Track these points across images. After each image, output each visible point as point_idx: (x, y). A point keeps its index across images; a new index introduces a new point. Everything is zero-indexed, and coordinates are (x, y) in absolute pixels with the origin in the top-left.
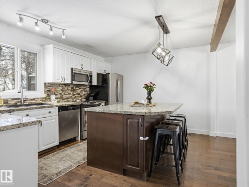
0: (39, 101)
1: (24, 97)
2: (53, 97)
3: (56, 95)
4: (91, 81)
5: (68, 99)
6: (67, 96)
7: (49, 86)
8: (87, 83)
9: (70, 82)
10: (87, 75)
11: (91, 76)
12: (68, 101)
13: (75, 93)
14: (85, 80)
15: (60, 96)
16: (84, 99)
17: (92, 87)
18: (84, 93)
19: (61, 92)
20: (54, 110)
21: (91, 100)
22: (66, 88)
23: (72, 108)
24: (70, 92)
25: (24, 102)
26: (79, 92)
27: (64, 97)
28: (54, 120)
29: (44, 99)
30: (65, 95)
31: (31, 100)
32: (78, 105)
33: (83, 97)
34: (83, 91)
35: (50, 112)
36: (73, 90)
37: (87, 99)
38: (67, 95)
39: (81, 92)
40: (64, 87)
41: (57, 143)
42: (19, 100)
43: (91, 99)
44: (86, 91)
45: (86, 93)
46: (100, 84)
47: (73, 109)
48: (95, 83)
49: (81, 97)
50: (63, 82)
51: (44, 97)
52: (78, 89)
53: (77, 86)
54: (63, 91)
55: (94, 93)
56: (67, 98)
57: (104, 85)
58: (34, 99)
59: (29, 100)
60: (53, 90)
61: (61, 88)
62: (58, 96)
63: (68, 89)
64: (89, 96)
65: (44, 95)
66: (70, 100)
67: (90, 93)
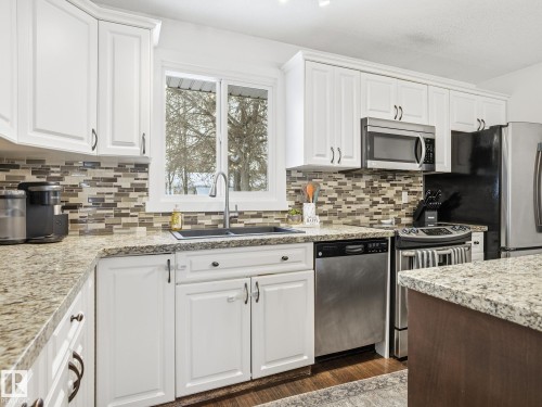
0: (272, 221)
1: (232, 208)
2: (309, 209)
3: (319, 204)
4: (430, 159)
5: (357, 218)
6: (354, 208)
7: (299, 178)
8: (415, 167)
9: (358, 165)
10: (418, 138)
11: (431, 143)
12: (356, 224)
13: (379, 199)
14: (410, 154)
15: (331, 207)
16: (407, 215)
17: (432, 179)
18: (405, 198)
19: (335, 195)
20: (300, 251)
21: (431, 222)
22: (349, 184)
23: (359, 248)
24: (363, 195)
25: (231, 222)
26: (390, 194)
27: (345, 209)
28: (301, 285)
29: (286, 215)
30: (347, 203)
31: (253, 217)
32: (384, 240)
33: (404, 211)
34: (405, 194)
35: (285, 259)
36: (372, 190)
37: (418, 218)
38: (352, 203)
39: (398, 194)
40: (345, 180)
41: (308, 359)
42: (222, 217)
43: (431, 216)
44: (414, 193)
45: (412, 198)
46: (465, 169)
47: (366, 251)
48: (444, 164)
49: (397, 209)
50: (336, 164)
51: (287, 209)
52: (387, 185)
53: (384, 174)
54: (339, 192)
55: (443, 198)
56: (353, 213)
57: (481, 172)
58: (259, 215)
59: (247, 217)
60: (309, 188)
61: (335, 184)
62: (325, 208)
63: (355, 187)
64: (425, 209)
65: (286, 204)
66: (363, 219)
67: (427, 200)
